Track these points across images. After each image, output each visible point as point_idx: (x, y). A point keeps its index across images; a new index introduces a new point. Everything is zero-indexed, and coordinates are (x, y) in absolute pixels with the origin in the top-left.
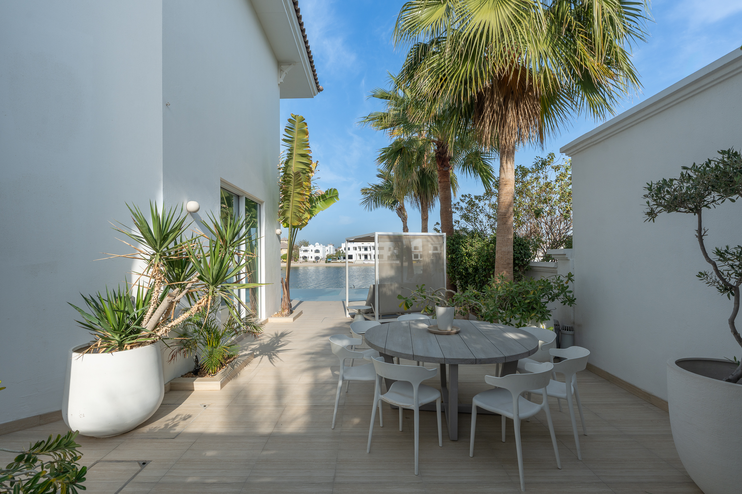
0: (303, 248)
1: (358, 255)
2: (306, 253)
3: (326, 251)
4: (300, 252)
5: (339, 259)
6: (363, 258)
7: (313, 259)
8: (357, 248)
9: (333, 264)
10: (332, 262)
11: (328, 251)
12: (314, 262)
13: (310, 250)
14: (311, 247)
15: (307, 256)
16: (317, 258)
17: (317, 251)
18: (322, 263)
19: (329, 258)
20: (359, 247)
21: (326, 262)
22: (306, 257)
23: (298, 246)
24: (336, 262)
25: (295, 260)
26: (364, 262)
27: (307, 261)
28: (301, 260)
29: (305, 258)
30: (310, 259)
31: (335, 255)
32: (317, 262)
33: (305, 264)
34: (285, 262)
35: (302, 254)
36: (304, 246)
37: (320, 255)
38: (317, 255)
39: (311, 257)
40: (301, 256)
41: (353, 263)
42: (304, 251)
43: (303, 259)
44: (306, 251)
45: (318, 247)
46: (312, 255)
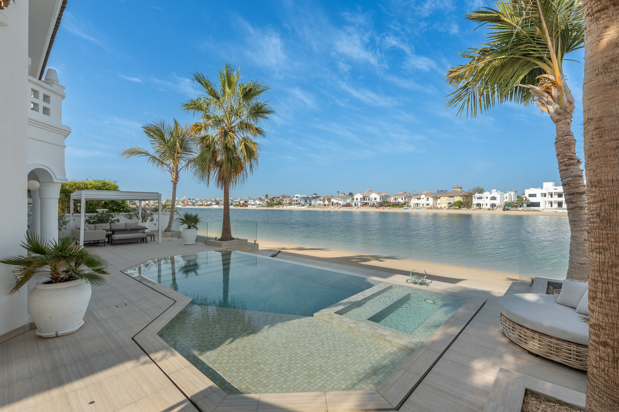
0: (477, 195)
1: (547, 203)
2: (480, 200)
3: (505, 198)
4: (473, 199)
5: (521, 206)
6: (555, 206)
7: (489, 206)
8: (547, 195)
9: (513, 212)
10: (511, 210)
11: (508, 198)
12: (489, 209)
13: (485, 198)
14: (486, 194)
15: (481, 204)
16: (493, 205)
17: (494, 198)
18: (499, 211)
19: (508, 206)
20: (549, 193)
21: (504, 210)
22: (480, 204)
23: (472, 193)
24: (517, 210)
25: (468, 207)
26: (556, 211)
27: (481, 208)
28: (475, 207)
29: (479, 205)
30: (484, 206)
31: (515, 202)
32: (493, 209)
33: (478, 212)
34: (457, 209)
35: (475, 201)
36: (479, 193)
37: (497, 202)
38: (493, 202)
39: (485, 205)
40: (475, 203)
41: (539, 211)
42: (478, 198)
43: (477, 206)
44: (480, 198)
45: (495, 193)
46: (486, 202)
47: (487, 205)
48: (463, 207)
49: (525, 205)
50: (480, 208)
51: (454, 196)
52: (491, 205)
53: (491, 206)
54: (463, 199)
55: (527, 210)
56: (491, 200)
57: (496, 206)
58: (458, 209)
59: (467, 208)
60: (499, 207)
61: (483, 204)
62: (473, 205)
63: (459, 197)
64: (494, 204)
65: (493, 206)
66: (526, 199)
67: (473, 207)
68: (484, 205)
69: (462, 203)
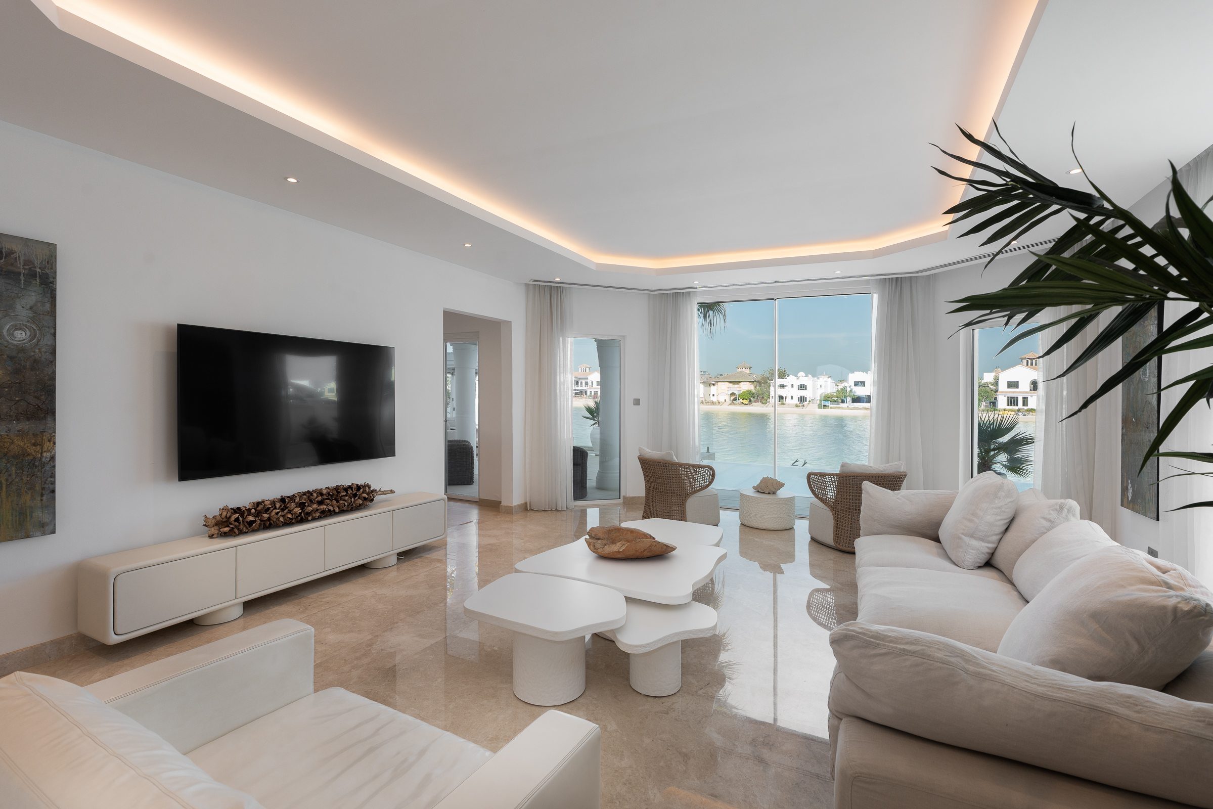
47: (792, 398)
48: (755, 402)
49: (849, 399)
50: (783, 404)
51: (740, 382)
52: (799, 398)
53: (799, 401)
54: (755, 387)
55: (854, 408)
56: (799, 389)
57: (806, 401)
58: (747, 404)
59: (763, 403)
60: (811, 403)
61: (786, 397)
62: (771, 398)
63: (748, 383)
64: (804, 397)
65: (801, 400)
66: (851, 391)
67: (771, 402)
68: (787, 398)
69: (753, 394)
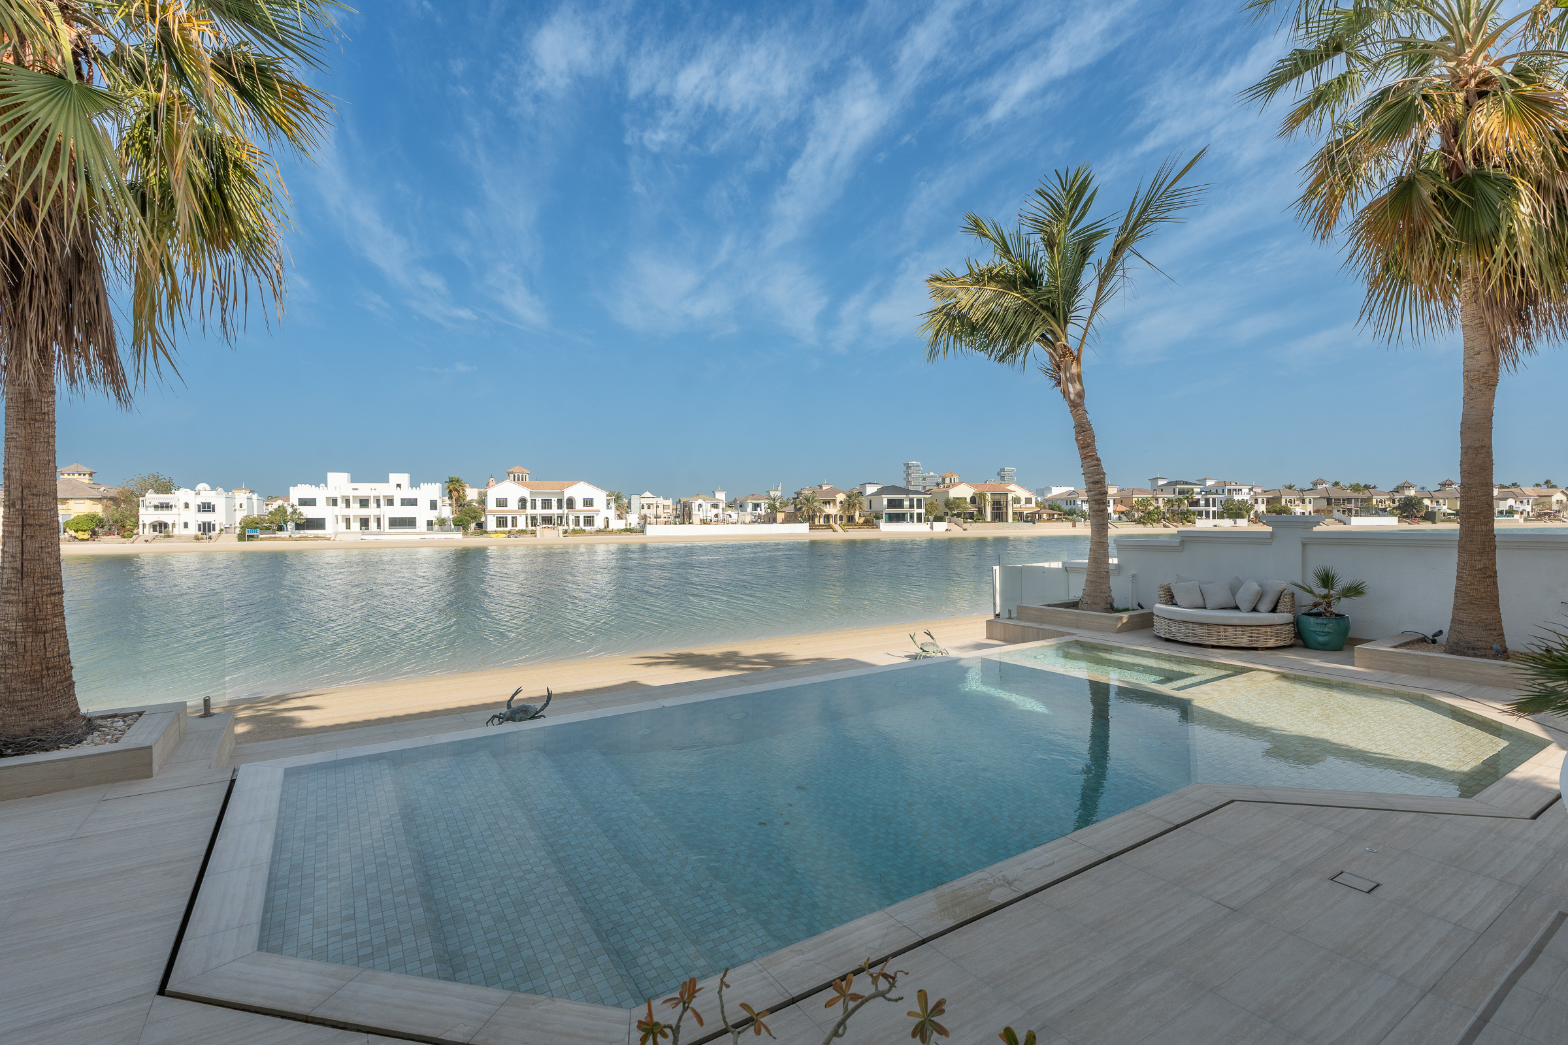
0: (152, 497)
1: (340, 519)
2: (167, 512)
3: (237, 507)
4: (142, 510)
5: (281, 529)
6: (355, 526)
7: (193, 530)
8: (339, 501)
9: (265, 544)
10: (262, 539)
11: (244, 507)
12: (197, 538)
13: (182, 506)
14: (181, 496)
15: (170, 522)
16: (207, 527)
17: (207, 507)
18: (229, 543)
19: (250, 529)
20: (343, 497)
21: (241, 538)
22: (166, 525)
23: (134, 493)
24: (274, 539)
25: (125, 534)
26: (363, 537)
27: (172, 537)
28: (148, 532)
29: (160, 527)
30: (179, 531)
31: (267, 517)
32: (210, 538)
33: (162, 546)
34: (83, 540)
35: (147, 516)
36: (158, 491)
37: (217, 518)
38: (206, 517)
39: (182, 525)
40: (147, 522)
41: (329, 539)
42: (156, 507)
43: (155, 530)
44: (167, 506)
45: (206, 494)
46: (184, 517)
47: (186, 525)
48: (106, 534)
49: (291, 526)
50: (169, 536)
51: (68, 499)
52: (199, 525)
53: (200, 530)
54: (106, 508)
55: (301, 538)
56: (199, 511)
57: (214, 530)
58: (87, 540)
59: (123, 537)
60: (224, 532)
61: (174, 525)
62: (141, 527)
63: (88, 502)
64: (209, 524)
65: (204, 530)
66: (294, 512)
67: (141, 533)
68: (177, 526)
69: (101, 521)
